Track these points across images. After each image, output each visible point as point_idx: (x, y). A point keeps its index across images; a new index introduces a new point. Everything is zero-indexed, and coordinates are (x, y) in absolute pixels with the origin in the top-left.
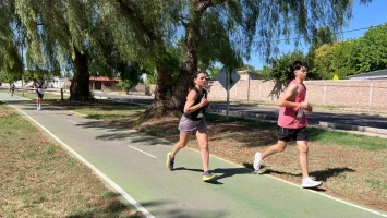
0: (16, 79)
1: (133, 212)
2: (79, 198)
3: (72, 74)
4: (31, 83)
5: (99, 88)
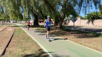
0: (22, 21)
1: (46, 54)
2: (34, 50)
3: (34, 19)
4: (25, 21)
5: (40, 22)
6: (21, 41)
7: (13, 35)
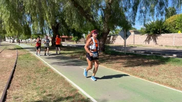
0: (28, 38)
2: (61, 91)
3: (52, 35)
4: (34, 40)
5: (64, 41)
6: (33, 75)
7: (16, 66)
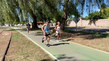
0: (18, 24)
2: (38, 56)
3: (32, 21)
4: (22, 24)
6: (21, 46)
7: (10, 40)
